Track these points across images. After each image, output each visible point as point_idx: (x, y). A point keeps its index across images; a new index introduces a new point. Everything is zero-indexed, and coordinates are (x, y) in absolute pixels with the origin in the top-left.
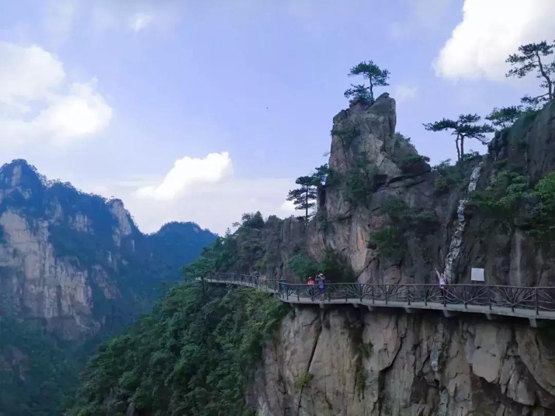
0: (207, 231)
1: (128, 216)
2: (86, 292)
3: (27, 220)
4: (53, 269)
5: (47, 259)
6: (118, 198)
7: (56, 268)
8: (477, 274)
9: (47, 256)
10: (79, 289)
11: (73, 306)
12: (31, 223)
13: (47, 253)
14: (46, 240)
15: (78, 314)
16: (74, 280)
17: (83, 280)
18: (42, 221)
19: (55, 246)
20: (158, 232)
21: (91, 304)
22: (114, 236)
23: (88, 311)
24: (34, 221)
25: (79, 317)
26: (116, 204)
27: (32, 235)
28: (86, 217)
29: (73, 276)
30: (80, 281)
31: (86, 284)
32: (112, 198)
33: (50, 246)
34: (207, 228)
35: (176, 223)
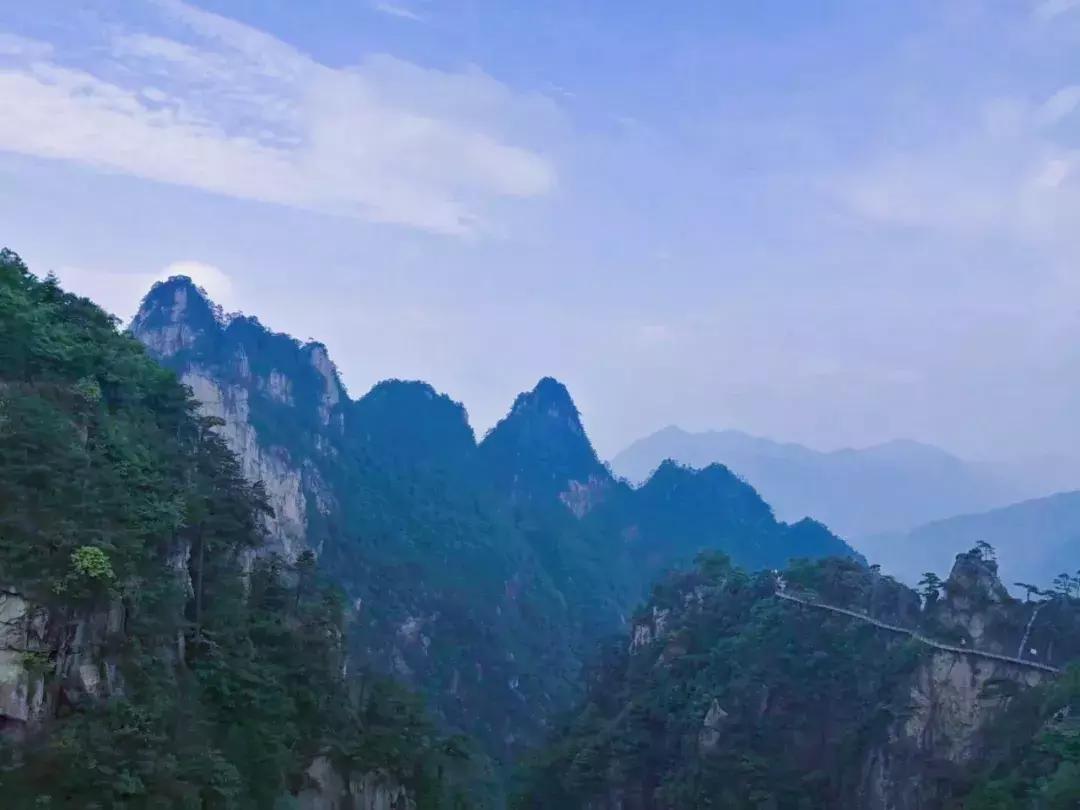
0: (445, 398)
1: (334, 371)
2: (298, 504)
3: (220, 388)
4: (255, 467)
5: (248, 451)
6: (320, 341)
7: (259, 465)
8: (1034, 651)
9: (248, 446)
10: (289, 497)
11: (282, 524)
12: (225, 393)
13: (249, 441)
14: (245, 420)
15: (288, 536)
16: (284, 483)
17: (296, 484)
18: (240, 390)
19: (257, 429)
20: (367, 395)
21: (304, 522)
22: (320, 409)
23: (301, 534)
24: (229, 390)
25: (290, 541)
26: (316, 352)
27: (228, 411)
28: (284, 377)
29: (283, 478)
30: (292, 487)
31: (299, 491)
32: (310, 341)
33: (252, 430)
34: (445, 393)
35: (396, 382)
